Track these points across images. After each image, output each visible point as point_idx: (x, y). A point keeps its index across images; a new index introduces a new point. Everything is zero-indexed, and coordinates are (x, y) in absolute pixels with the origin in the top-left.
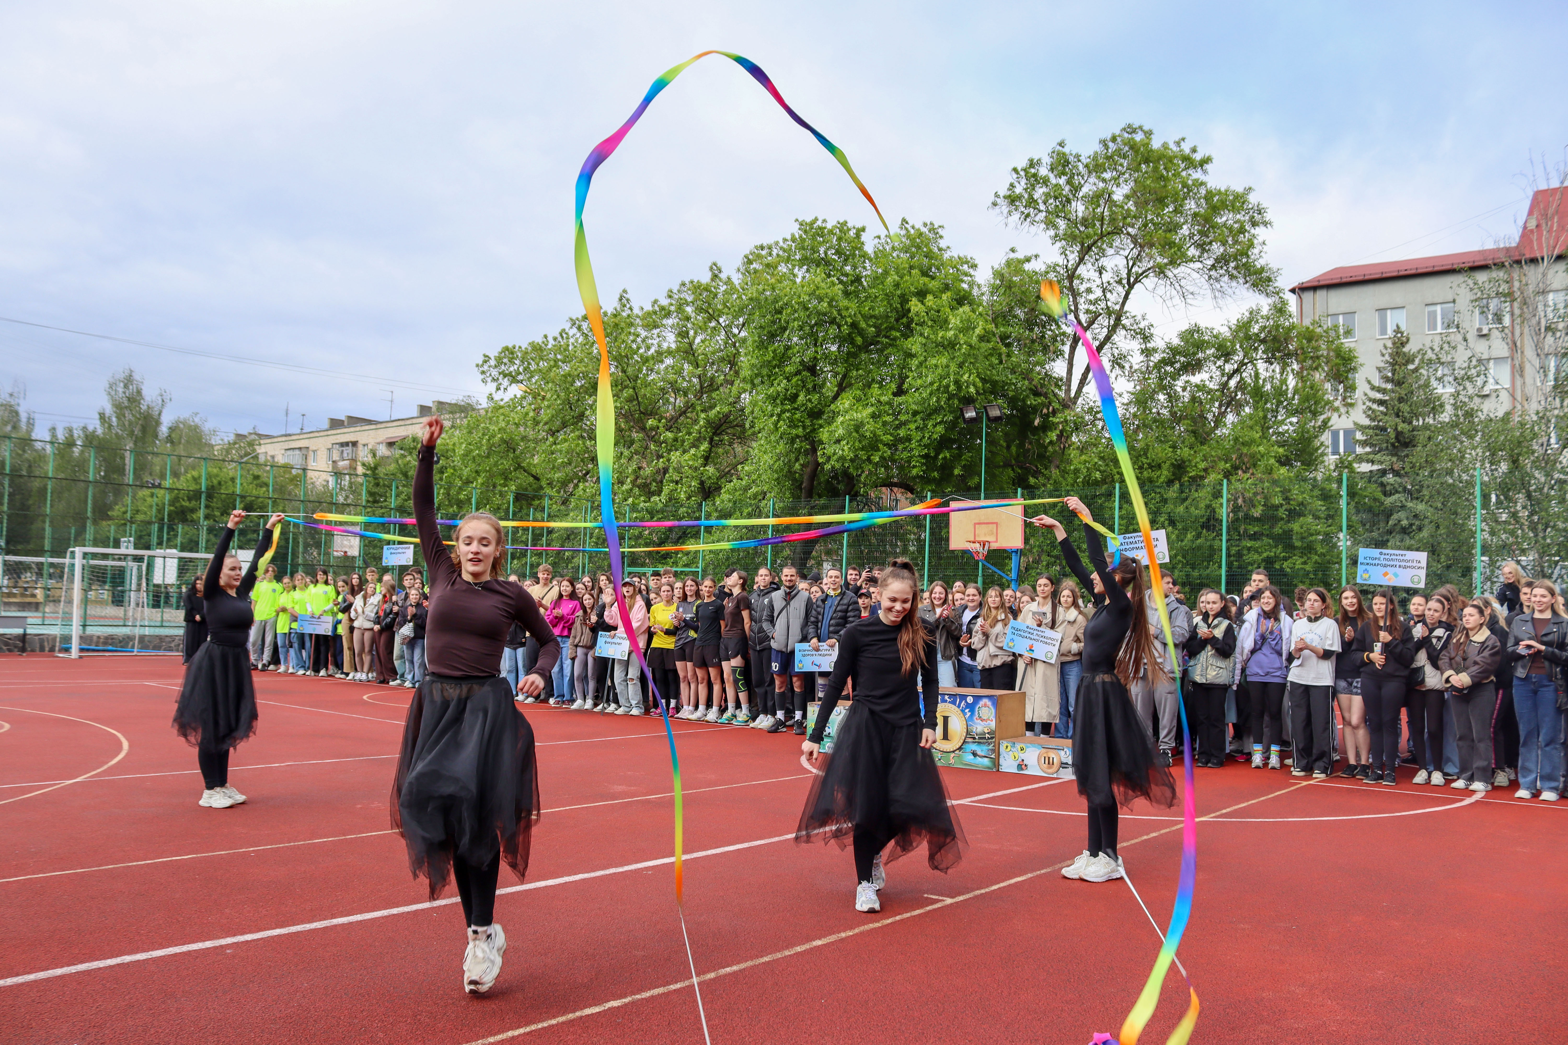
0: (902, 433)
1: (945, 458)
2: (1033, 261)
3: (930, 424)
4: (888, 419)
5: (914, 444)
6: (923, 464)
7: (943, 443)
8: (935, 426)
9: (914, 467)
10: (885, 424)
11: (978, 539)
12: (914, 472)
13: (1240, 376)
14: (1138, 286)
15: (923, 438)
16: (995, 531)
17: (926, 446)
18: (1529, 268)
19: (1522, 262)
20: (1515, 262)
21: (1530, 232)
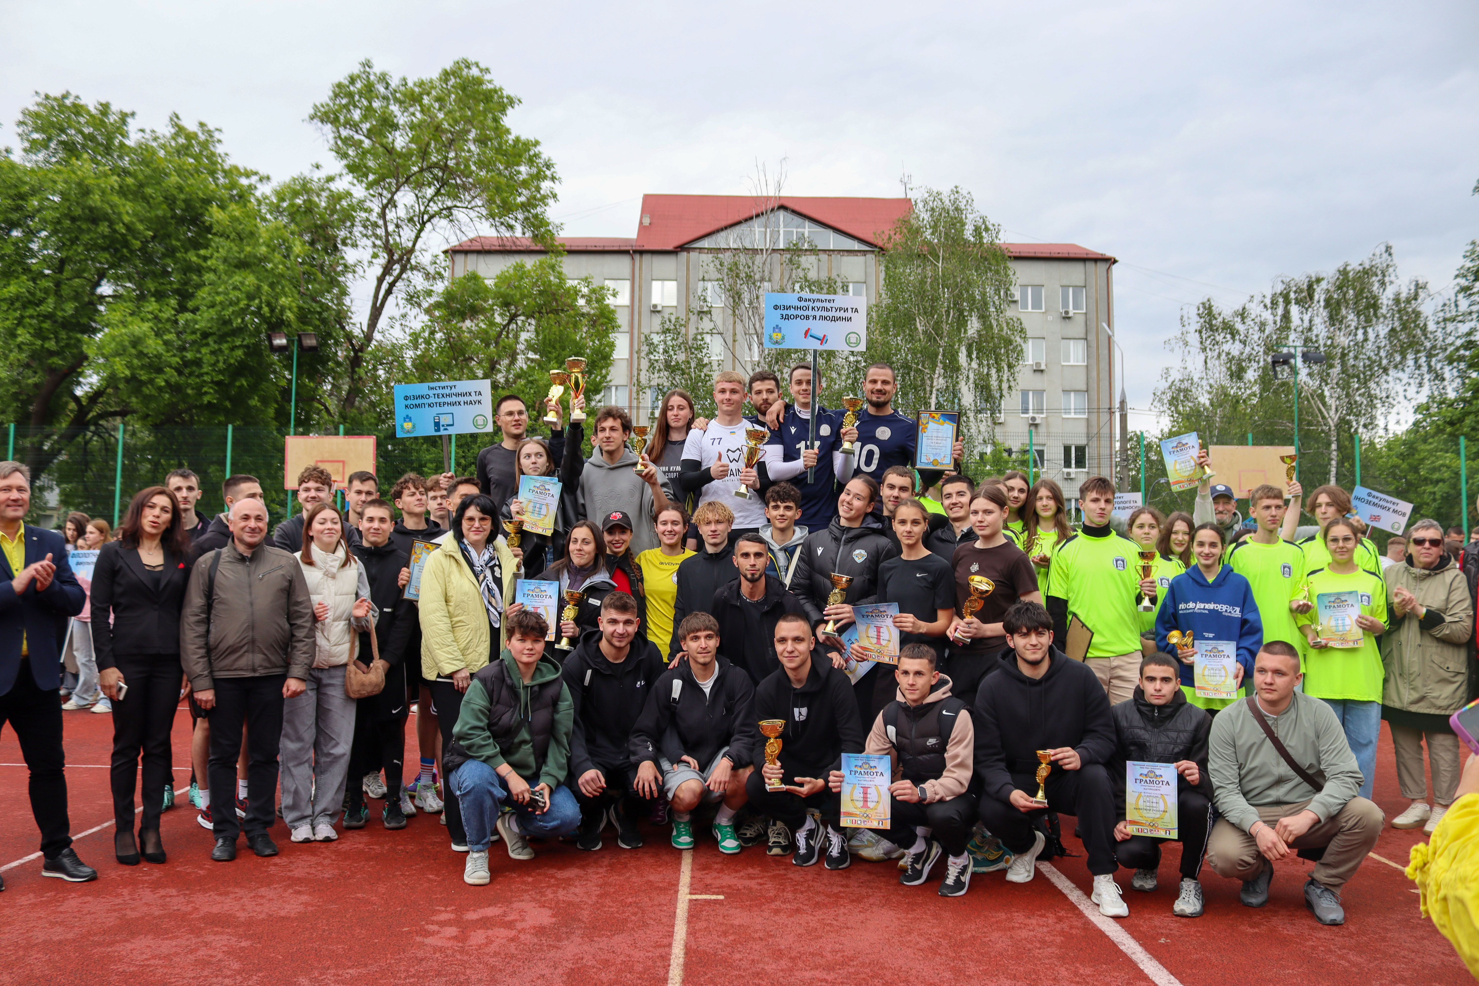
1: (241, 387)
2: (337, 179)
3: (224, 347)
5: (206, 369)
6: (216, 391)
7: (243, 369)
8: (232, 349)
9: (206, 393)
12: (206, 399)
13: (513, 326)
14: (428, 226)
15: (218, 361)
16: (341, 470)
17: (220, 372)
18: (646, 258)
19: (642, 252)
20: (635, 252)
21: (645, 227)
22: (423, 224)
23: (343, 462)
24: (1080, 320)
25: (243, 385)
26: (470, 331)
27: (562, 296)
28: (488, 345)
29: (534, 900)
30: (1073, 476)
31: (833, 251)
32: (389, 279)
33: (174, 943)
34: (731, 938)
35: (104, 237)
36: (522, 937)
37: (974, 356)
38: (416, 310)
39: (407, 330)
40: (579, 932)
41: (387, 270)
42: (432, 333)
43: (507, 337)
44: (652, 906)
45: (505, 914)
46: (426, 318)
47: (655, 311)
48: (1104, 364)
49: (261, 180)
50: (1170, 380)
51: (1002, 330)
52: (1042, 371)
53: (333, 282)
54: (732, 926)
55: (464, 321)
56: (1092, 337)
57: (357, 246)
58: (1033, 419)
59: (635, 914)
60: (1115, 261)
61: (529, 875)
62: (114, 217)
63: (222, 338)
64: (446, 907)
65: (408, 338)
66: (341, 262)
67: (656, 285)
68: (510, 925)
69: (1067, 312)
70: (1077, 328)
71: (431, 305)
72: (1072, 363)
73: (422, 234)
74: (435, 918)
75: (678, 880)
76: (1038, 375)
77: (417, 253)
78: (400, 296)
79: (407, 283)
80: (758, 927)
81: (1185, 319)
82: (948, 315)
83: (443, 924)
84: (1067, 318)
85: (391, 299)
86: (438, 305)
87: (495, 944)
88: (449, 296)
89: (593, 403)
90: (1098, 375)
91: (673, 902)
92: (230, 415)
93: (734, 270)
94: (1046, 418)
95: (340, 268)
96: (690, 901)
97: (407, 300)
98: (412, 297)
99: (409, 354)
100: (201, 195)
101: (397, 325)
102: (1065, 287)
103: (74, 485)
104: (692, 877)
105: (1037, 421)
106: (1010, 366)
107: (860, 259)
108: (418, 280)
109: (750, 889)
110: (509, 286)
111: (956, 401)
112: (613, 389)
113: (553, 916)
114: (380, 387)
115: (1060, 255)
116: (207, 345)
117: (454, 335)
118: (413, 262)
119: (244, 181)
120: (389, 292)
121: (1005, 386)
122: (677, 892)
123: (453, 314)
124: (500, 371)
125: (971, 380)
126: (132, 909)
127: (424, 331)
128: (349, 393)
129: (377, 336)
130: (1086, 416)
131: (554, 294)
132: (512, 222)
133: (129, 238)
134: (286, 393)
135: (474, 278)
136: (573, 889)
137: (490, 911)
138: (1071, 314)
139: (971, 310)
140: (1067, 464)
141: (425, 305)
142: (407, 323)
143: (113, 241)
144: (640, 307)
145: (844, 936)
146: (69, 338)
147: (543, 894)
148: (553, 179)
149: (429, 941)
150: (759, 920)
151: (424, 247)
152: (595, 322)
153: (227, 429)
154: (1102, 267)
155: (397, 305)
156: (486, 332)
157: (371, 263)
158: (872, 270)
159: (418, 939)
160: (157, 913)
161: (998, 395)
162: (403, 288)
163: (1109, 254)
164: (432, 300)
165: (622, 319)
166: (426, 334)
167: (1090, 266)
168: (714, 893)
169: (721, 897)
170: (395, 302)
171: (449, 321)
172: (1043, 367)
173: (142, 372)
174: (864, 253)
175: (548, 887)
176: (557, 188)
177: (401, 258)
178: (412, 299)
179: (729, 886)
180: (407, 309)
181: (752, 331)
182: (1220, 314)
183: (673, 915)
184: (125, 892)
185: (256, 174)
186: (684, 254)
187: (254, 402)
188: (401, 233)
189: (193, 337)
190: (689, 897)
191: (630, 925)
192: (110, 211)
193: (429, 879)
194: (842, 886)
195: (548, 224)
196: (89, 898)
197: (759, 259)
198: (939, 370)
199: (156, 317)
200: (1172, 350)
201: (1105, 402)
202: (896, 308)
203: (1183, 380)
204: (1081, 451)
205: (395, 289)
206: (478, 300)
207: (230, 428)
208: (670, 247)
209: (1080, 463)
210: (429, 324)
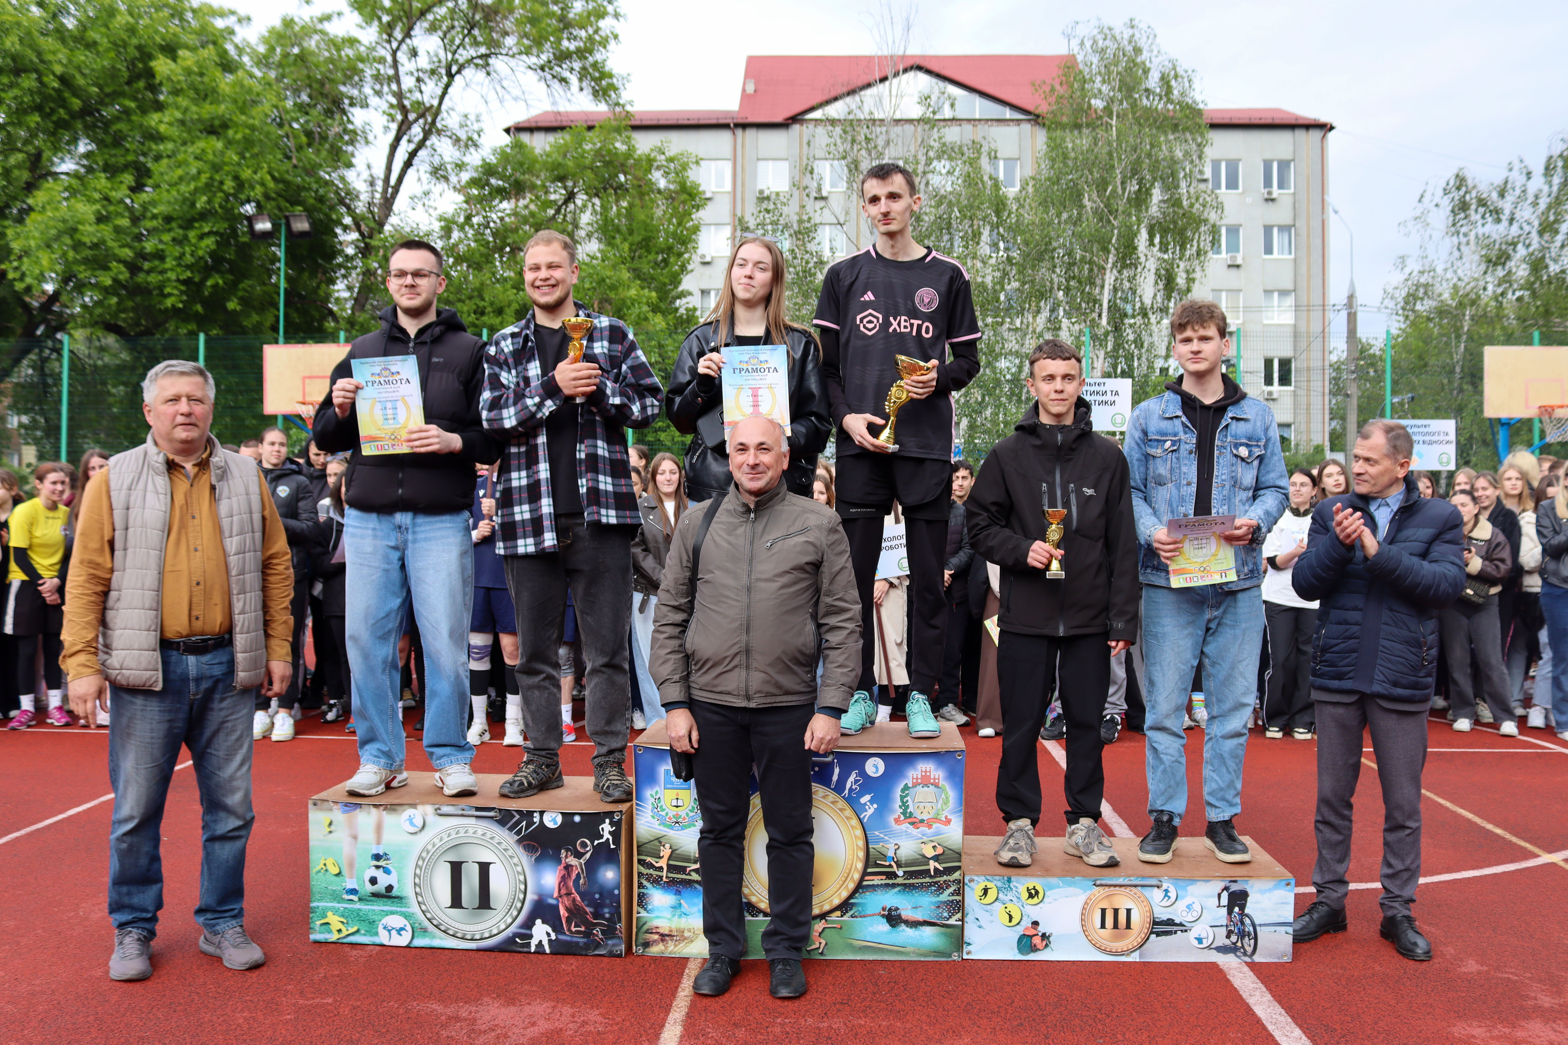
0: (149, 246)
1: (215, 286)
2: (335, 18)
3: (192, 235)
4: (124, 222)
5: (170, 263)
6: (182, 292)
7: (216, 262)
8: (201, 237)
9: (170, 295)
10: (117, 230)
11: (308, 399)
12: (169, 302)
13: (571, 206)
14: (458, 78)
15: (183, 254)
17: (188, 267)
18: (751, 133)
19: (744, 126)
20: (737, 125)
21: (749, 96)
22: (451, 76)
24: (1287, 203)
25: (217, 284)
26: (515, 214)
30: (1275, 396)
31: (980, 120)
32: (406, 146)
35: (31, 91)
37: (1157, 240)
38: (444, 187)
39: (434, 213)
41: (402, 133)
42: (469, 217)
46: (459, 198)
47: (762, 197)
48: (1316, 257)
49: (240, 21)
50: (1407, 271)
52: (1238, 266)
56: (1301, 223)
57: (367, 106)
60: (1332, 128)
62: (42, 67)
63: (188, 224)
65: (438, 224)
66: (349, 127)
67: (763, 168)
69: (1270, 193)
70: (1283, 213)
71: (465, 181)
72: (1275, 256)
73: (450, 90)
76: (1234, 271)
77: (444, 114)
78: (423, 170)
79: (431, 152)
82: (1124, 189)
84: (1269, 200)
85: (411, 173)
86: (474, 182)
88: (488, 170)
90: (1309, 270)
92: (203, 323)
94: (1243, 324)
95: (347, 136)
97: (431, 173)
98: (437, 170)
100: (158, 39)
101: (419, 205)
102: (1268, 164)
107: (1013, 130)
108: (446, 149)
111: (1136, 298)
115: (1263, 122)
116: (170, 230)
118: (439, 125)
119: (220, 23)
120: (408, 164)
123: (492, 193)
127: (457, 215)
128: (360, 294)
129: (393, 219)
130: (1292, 320)
131: (622, 165)
132: (566, 74)
133: (66, 95)
138: (1275, 195)
139: (1155, 179)
140: (1269, 381)
141: (456, 181)
142: (431, 203)
143: (46, 98)
144: (743, 193)
148: (617, 16)
151: (452, 106)
153: (197, 340)
154: (1316, 135)
155: (419, 179)
156: (537, 215)
157: (383, 127)
158: (1028, 141)
162: (427, 159)
163: (1324, 119)
164: (465, 176)
166: (462, 219)
167: (1300, 134)
170: (416, 177)
171: (488, 202)
172: (1239, 261)
173: (82, 268)
174: (1018, 121)
176: (619, 27)
177: (422, 118)
178: (438, 172)
180: (432, 186)
182: (1475, 187)
185: (233, 13)
186: (796, 127)
187: (233, 304)
188: (423, 87)
189: (154, 223)
192: (36, 60)
195: (611, 76)
198: (1113, 259)
199: (107, 199)
200: (1408, 235)
201: (1317, 300)
202: (1058, 180)
203: (1422, 272)
204: (1285, 364)
205: (416, 161)
206: (524, 173)
207: (202, 337)
208: (779, 119)
209: (1285, 380)
210: (465, 206)
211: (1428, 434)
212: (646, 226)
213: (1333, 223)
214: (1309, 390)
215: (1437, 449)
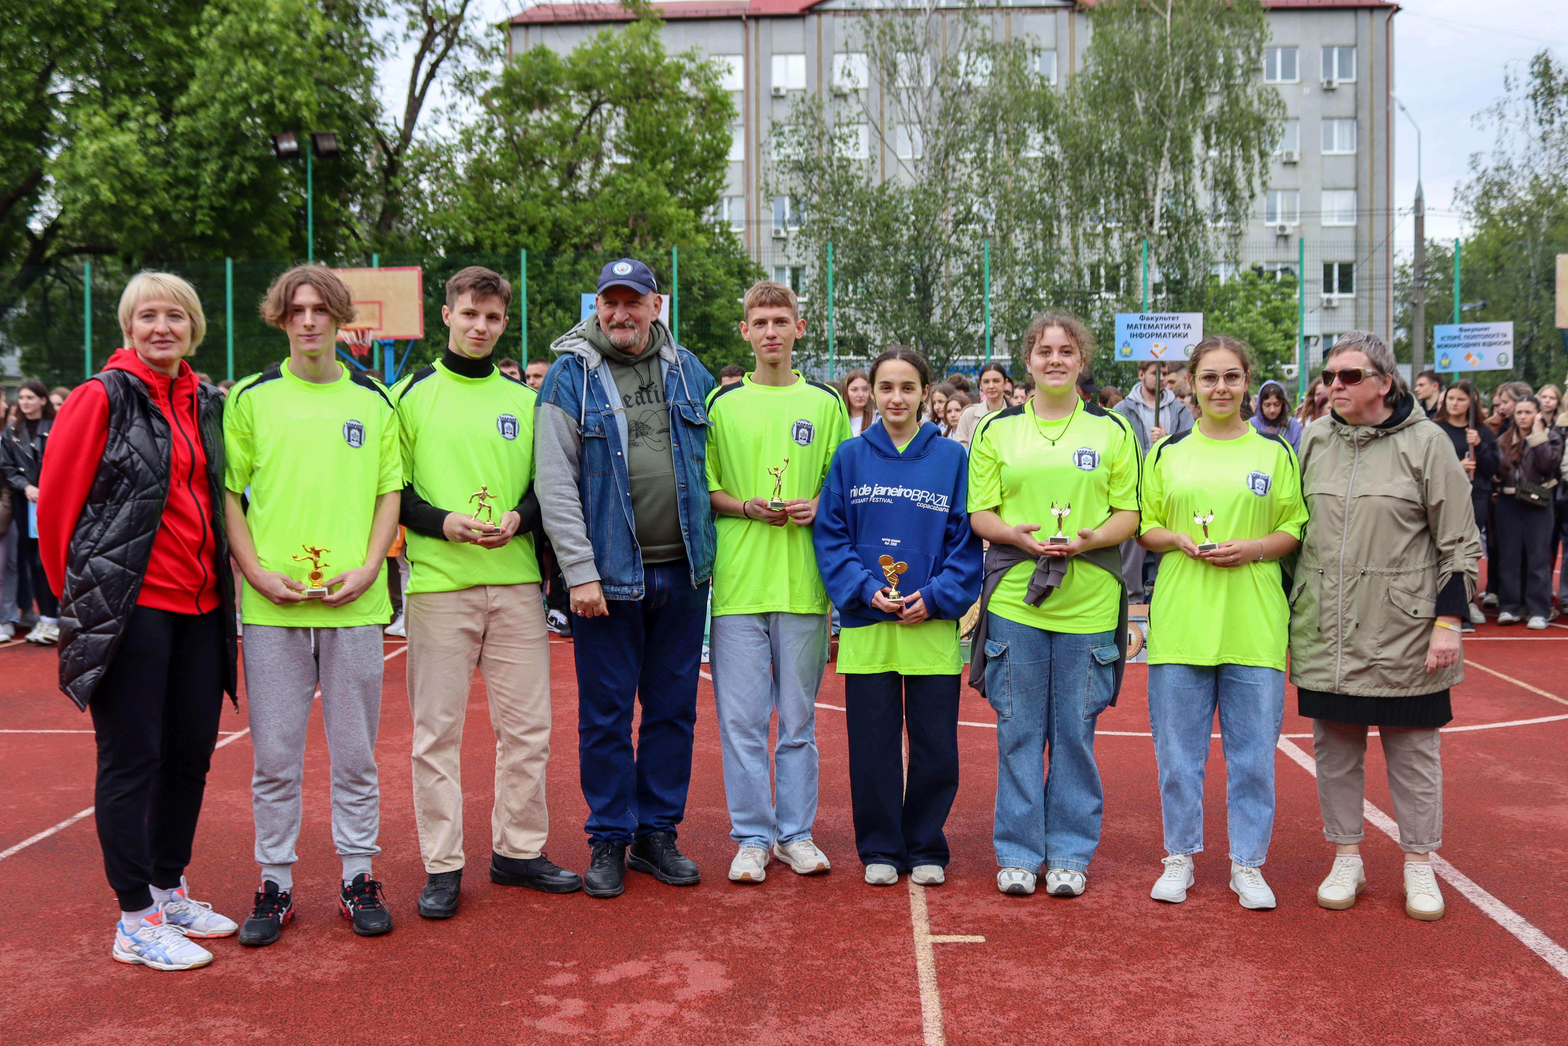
1: (243, 211)
4: (158, 150)
6: (212, 219)
7: (239, 191)
9: (200, 222)
12: (198, 229)
13: (596, 117)
16: (377, 313)
18: (764, 25)
19: (757, 18)
20: (749, 17)
23: (380, 303)
24: (1348, 93)
25: (245, 209)
26: (539, 126)
27: (660, 75)
28: (564, 144)
29: (694, 947)
30: (1335, 304)
31: (1013, 8)
32: (429, 58)
33: (153, 1034)
34: (1013, 1015)
36: (687, 1015)
37: (1213, 141)
38: (468, 99)
39: (457, 126)
40: (773, 1006)
41: (427, 44)
42: (491, 130)
43: (589, 133)
44: (879, 955)
45: (654, 973)
46: (482, 109)
47: (777, 96)
48: (1380, 152)
50: (1481, 169)
51: (1250, 104)
52: (1294, 164)
53: (356, 66)
54: (1008, 990)
55: (531, 112)
56: (1364, 115)
57: (386, 15)
58: (1282, 228)
59: (854, 971)
60: (1398, 9)
61: (683, 902)
64: (564, 961)
65: (459, 137)
66: (366, 40)
67: (778, 63)
68: (664, 994)
69: (1330, 82)
70: (1344, 104)
71: (487, 93)
72: (1336, 151)
74: (549, 982)
75: (908, 907)
76: (1289, 169)
77: (468, 22)
78: (446, 81)
79: (454, 63)
80: (1050, 994)
81: (1511, 80)
82: (1178, 88)
83: (563, 992)
84: (1329, 90)
85: (434, 85)
86: (495, 92)
87: (646, 1030)
88: (510, 78)
89: (705, 218)
90: (1372, 166)
91: (908, 950)
92: (229, 249)
93: (887, 33)
94: (1300, 227)
95: (364, 50)
96: (935, 945)
97: (455, 85)
98: (462, 82)
99: (461, 160)
101: (444, 120)
102: (1328, 50)
103: (35, 345)
104: (929, 903)
105: (1288, 231)
106: (1263, 155)
107: (1051, 17)
108: (469, 59)
109: (1021, 924)
110: (589, 62)
111: (1189, 203)
112: (726, 202)
113: (729, 976)
114: (425, 205)
115: (1322, 4)
117: (518, 129)
118: (462, 34)
120: (431, 75)
121: (1256, 182)
122: (910, 929)
123: (516, 104)
124: (580, 178)
125: (1210, 174)
126: (93, 972)
127: (480, 127)
128: (383, 213)
129: (417, 134)
130: (1353, 223)
131: (649, 73)
133: (85, 11)
134: (300, 215)
135: (542, 53)
136: (752, 927)
137: (633, 968)
138: (1335, 85)
139: (1211, 79)
140: (1328, 288)
141: (480, 92)
142: (457, 117)
143: (66, 16)
144: (757, 91)
145: (1191, 1011)
146: (17, 149)
147: (709, 937)
149: (544, 1024)
150: (1048, 981)
151: (476, 14)
152: (704, 109)
153: (225, 265)
154: (1380, 18)
155: (443, 93)
156: (559, 127)
157: (406, 37)
158: (1065, 32)
159: (526, 1021)
160: (129, 977)
161: (1246, 194)
162: (450, 70)
164: (488, 85)
165: (738, 105)
166: (483, 132)
167: (1364, 17)
168: (968, 932)
169: (980, 939)
170: (439, 89)
171: (511, 113)
172: (1296, 158)
175: (715, 923)
177: (445, 28)
178: (464, 84)
179: (989, 918)
180: (457, 98)
181: (914, 117)
182: (1560, 72)
183: (913, 973)
184: (85, 939)
186: (813, 20)
187: (261, 230)
190: (931, 939)
191: (850, 992)
193: (533, 911)
194: (1161, 917)
196: (31, 951)
197: (920, 20)
198: (1165, 163)
200: (1482, 128)
201: (1380, 203)
202: (1109, 77)
203: (1497, 169)
204: (1346, 270)
205: (439, 71)
206: (548, 83)
207: (229, 262)
208: (795, 10)
209: (1346, 286)
210: (486, 117)
211: (1487, 336)
212: (680, 138)
213: (1398, 117)
214: (1371, 299)
215: (1496, 350)
